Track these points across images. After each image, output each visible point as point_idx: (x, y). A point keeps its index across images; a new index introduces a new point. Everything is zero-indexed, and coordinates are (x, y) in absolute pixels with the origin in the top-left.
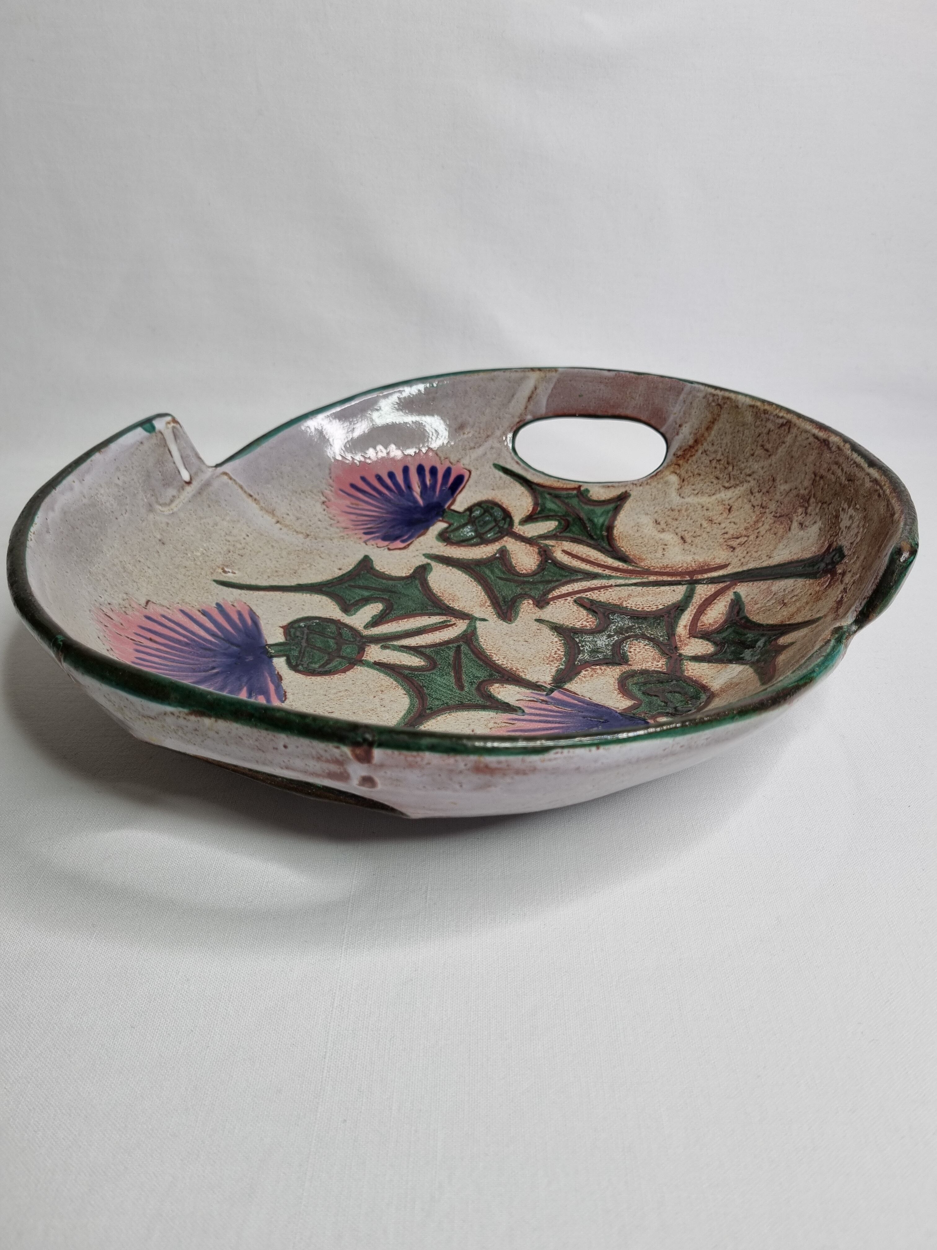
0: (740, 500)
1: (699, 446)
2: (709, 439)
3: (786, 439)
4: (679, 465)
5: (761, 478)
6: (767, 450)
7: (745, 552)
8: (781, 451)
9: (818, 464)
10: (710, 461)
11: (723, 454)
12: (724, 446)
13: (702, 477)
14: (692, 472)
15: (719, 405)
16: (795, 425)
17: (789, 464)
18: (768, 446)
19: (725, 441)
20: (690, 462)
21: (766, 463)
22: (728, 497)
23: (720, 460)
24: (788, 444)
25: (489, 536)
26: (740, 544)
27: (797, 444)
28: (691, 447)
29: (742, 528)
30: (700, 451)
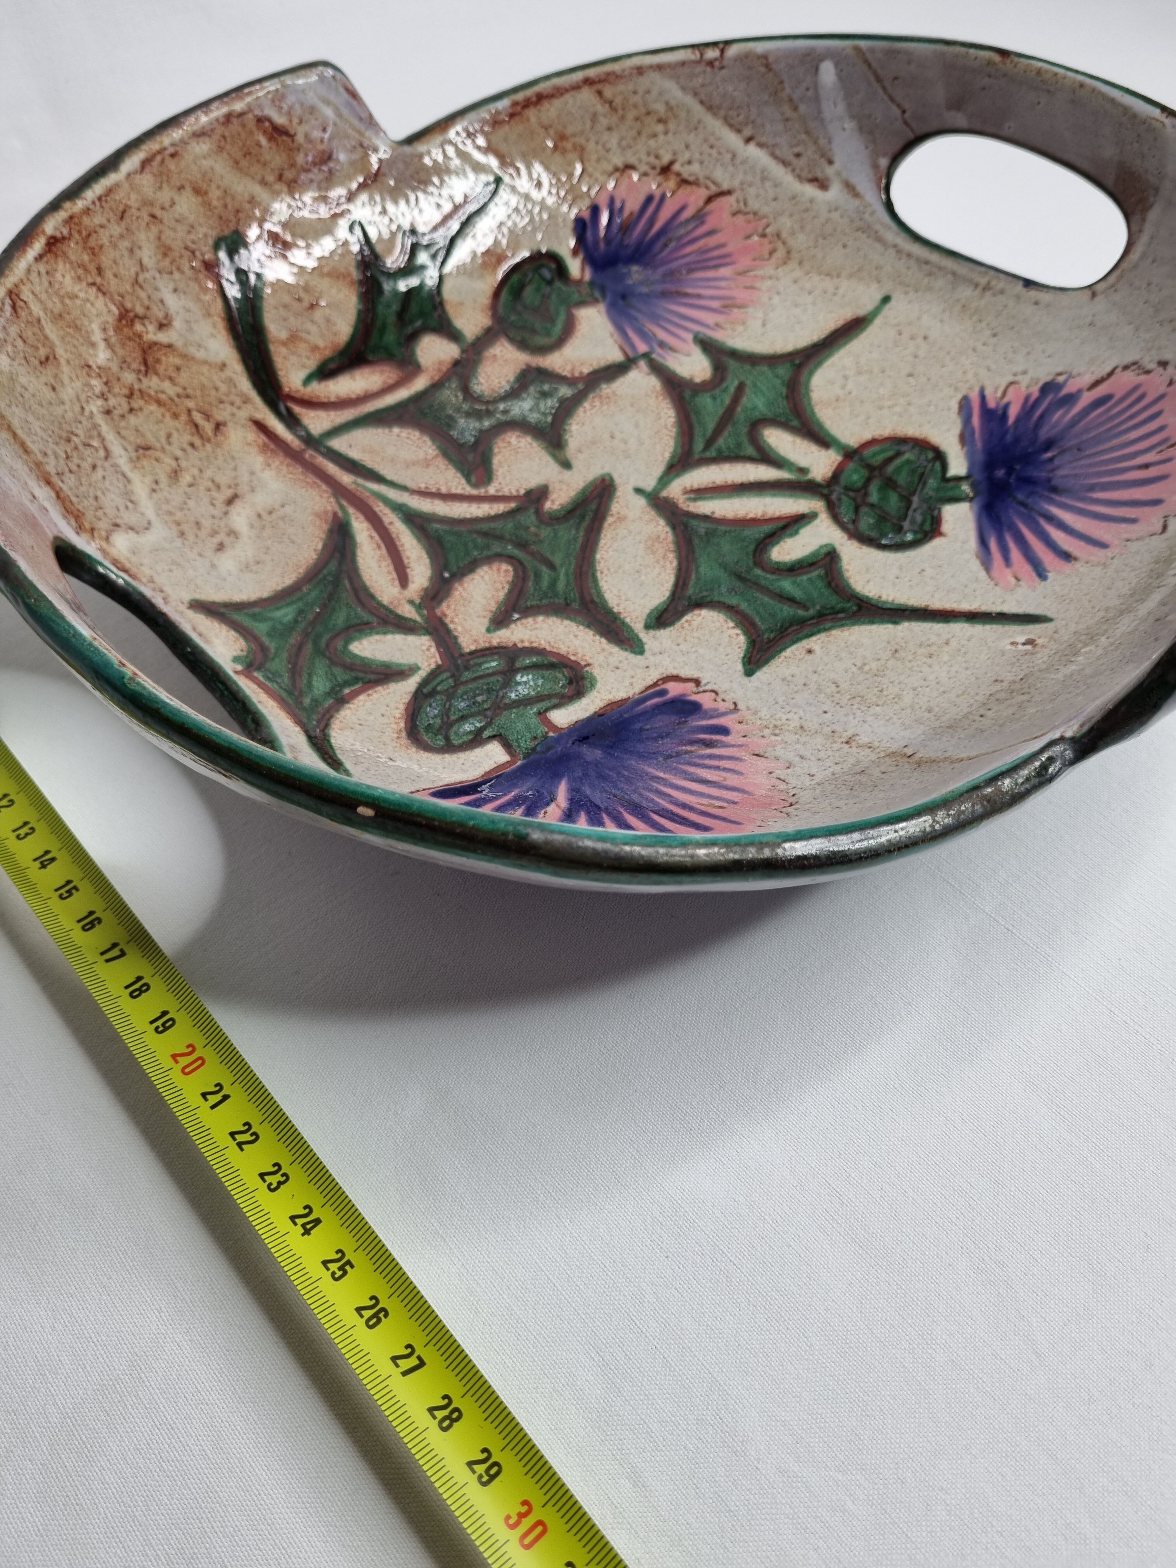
0: (123, 432)
1: (53, 480)
2: (40, 457)
3: (36, 314)
4: (93, 531)
5: (86, 389)
6: (48, 358)
7: (222, 406)
8: (51, 332)
9: (80, 271)
10: (71, 471)
11: (57, 444)
12: (44, 435)
13: (99, 494)
14: (97, 510)
16: (16, 285)
17: (70, 327)
18: (42, 352)
19: (39, 431)
20: (81, 508)
21: (65, 368)
22: (122, 452)
23: (66, 452)
24: (42, 315)
25: (494, 664)
26: (207, 417)
27: (44, 296)
28: (58, 496)
29: (176, 423)
30: (61, 483)
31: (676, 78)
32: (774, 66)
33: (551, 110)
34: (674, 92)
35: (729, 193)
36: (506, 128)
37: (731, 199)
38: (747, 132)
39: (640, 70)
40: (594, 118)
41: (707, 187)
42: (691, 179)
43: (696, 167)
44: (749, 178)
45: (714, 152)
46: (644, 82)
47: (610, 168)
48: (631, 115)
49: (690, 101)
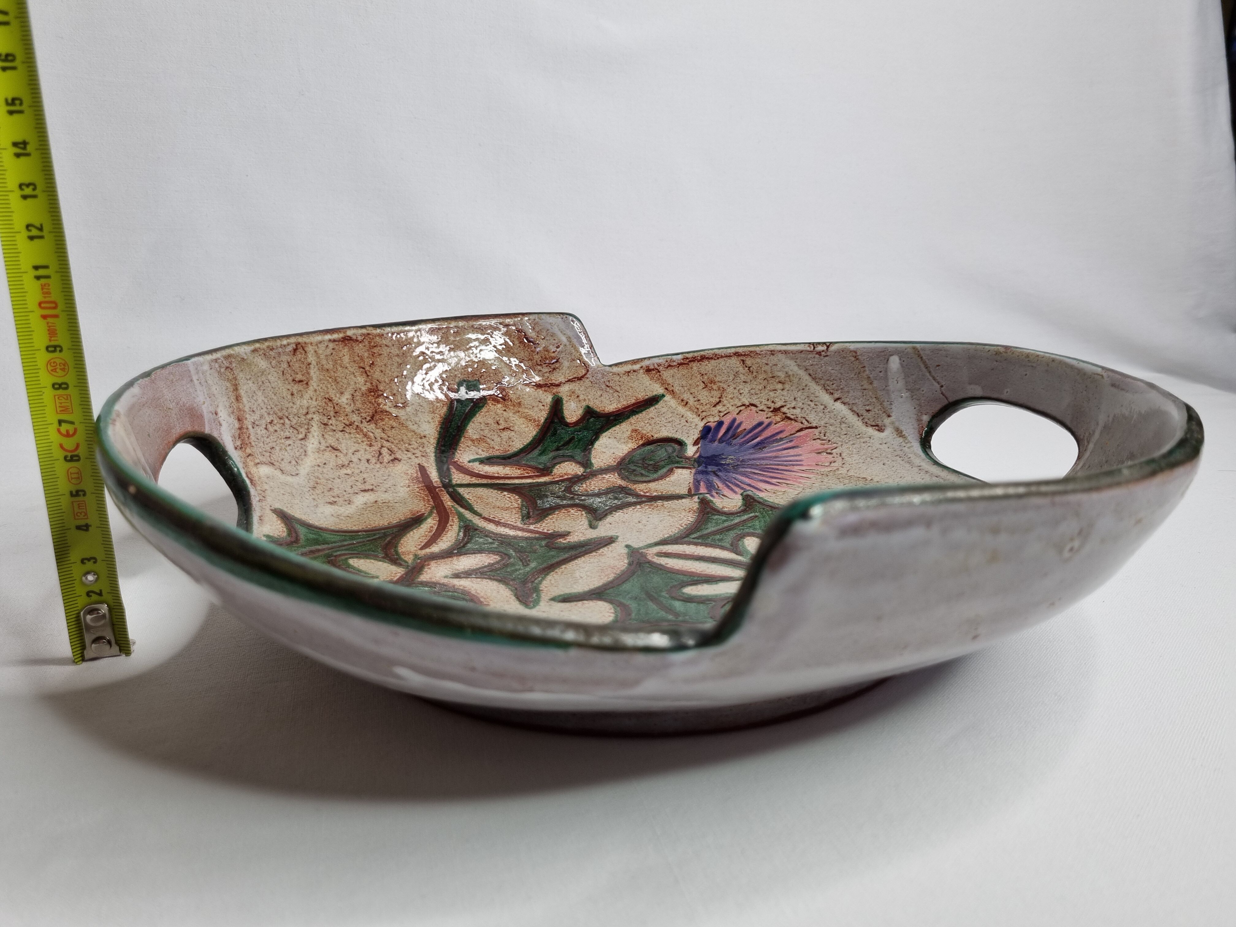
0: (326, 436)
1: (245, 422)
2: (247, 409)
3: (309, 360)
4: (250, 455)
5: (318, 407)
6: (301, 381)
7: (406, 452)
8: (314, 372)
9: (357, 358)
10: (266, 429)
11: (269, 414)
12: (262, 405)
13: (277, 448)
14: (265, 451)
15: (227, 368)
16: (305, 343)
17: (330, 378)
18: (299, 377)
19: (260, 401)
20: (253, 444)
21: (310, 392)
22: (316, 443)
23: (272, 421)
24: (314, 363)
26: (392, 453)
27: (322, 357)
28: (240, 429)
29: (368, 448)
30: (250, 427)
31: (795, 359)
32: (860, 357)
33: (707, 366)
34: (792, 367)
35: (816, 427)
36: (676, 370)
37: (816, 431)
38: (836, 396)
39: (772, 353)
40: (736, 375)
41: (802, 423)
42: (792, 417)
43: (797, 411)
44: (832, 421)
45: (812, 404)
46: (773, 359)
47: (740, 404)
48: (761, 376)
49: (802, 373)
